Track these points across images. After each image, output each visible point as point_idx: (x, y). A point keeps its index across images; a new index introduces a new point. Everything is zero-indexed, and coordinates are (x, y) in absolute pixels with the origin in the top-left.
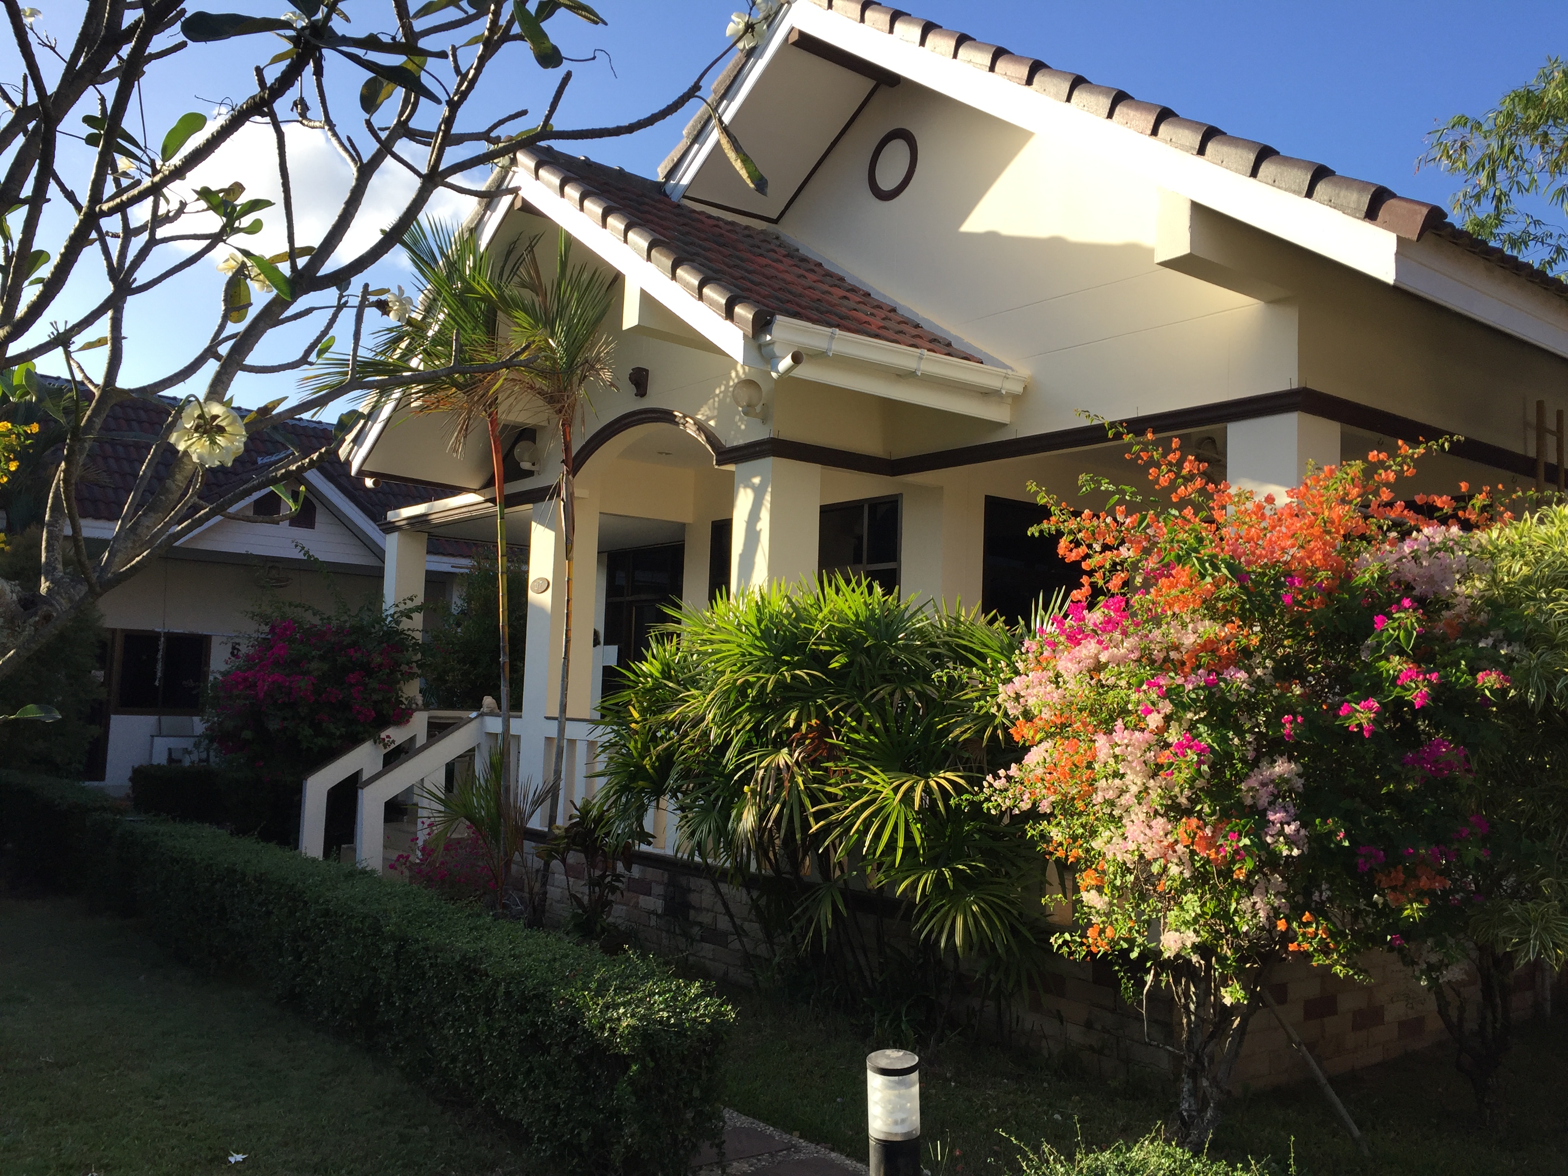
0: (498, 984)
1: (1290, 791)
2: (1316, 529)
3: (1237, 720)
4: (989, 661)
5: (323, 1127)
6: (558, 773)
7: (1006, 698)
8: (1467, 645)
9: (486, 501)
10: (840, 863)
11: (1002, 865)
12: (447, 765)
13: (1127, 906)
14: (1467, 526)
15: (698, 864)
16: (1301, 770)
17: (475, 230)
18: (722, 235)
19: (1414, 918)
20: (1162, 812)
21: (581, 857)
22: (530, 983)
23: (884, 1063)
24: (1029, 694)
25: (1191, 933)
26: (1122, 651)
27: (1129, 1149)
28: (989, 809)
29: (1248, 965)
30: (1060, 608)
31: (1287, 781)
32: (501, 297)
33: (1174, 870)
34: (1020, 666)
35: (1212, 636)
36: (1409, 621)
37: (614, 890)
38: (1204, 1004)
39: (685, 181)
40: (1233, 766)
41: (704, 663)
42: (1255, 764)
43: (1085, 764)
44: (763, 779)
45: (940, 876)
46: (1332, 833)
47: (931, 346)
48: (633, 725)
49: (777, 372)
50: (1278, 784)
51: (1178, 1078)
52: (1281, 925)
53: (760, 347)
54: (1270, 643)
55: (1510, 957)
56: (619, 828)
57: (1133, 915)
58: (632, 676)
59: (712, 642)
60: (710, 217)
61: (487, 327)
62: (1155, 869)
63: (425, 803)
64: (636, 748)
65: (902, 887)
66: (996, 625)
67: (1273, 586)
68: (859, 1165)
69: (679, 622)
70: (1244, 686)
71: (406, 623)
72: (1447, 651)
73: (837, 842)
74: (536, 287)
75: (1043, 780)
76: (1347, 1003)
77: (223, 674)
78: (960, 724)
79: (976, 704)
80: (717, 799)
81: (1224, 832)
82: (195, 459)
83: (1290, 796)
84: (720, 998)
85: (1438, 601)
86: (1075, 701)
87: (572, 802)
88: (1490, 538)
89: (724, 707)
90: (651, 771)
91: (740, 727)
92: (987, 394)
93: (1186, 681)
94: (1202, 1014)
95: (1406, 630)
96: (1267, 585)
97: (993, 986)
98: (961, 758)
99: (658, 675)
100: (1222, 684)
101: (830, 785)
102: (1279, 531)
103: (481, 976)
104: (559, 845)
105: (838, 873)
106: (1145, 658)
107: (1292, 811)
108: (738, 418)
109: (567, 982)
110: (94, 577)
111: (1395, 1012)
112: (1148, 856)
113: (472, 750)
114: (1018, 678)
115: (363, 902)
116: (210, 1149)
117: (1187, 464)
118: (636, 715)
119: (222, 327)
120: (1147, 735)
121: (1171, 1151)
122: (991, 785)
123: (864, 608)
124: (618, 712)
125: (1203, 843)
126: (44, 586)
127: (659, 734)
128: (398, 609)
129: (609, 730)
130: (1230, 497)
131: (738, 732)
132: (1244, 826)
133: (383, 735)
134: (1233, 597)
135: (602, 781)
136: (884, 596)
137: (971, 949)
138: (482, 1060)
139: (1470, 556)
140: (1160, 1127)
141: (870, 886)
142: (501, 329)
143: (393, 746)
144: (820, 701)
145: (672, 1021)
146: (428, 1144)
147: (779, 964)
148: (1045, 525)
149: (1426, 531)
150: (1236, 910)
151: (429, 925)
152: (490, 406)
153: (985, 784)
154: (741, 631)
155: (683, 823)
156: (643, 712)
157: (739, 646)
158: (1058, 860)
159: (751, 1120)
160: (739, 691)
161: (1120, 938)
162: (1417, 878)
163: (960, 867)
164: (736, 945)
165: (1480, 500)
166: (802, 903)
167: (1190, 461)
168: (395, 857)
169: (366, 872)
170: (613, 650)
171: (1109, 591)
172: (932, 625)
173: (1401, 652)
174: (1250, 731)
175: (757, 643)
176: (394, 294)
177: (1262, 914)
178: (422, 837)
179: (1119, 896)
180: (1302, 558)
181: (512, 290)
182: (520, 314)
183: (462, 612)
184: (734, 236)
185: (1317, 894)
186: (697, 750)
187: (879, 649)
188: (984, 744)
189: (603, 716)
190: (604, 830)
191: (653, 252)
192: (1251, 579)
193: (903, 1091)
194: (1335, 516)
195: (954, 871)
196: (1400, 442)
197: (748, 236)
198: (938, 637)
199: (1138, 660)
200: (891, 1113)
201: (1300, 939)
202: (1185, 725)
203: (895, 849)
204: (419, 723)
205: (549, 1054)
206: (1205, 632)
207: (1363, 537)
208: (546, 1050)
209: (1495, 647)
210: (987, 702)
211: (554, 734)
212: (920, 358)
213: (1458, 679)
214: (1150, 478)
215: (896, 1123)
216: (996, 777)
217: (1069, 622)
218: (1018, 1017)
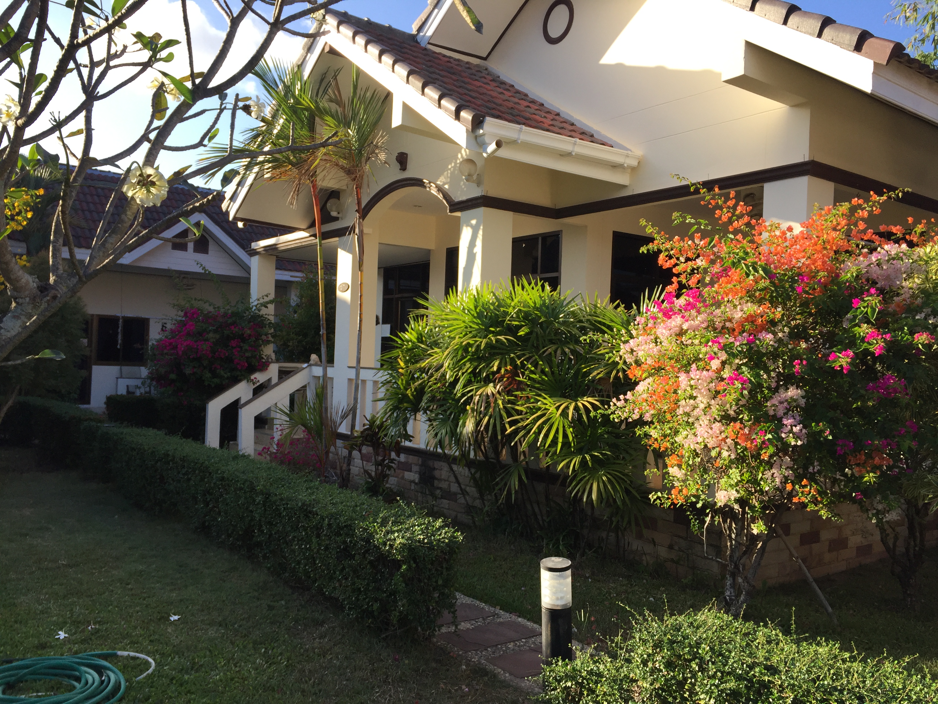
0: (324, 520)
1: (797, 407)
2: (818, 246)
3: (765, 364)
4: (615, 330)
5: (224, 601)
6: (356, 399)
7: (625, 352)
8: (909, 317)
9: (311, 236)
10: (524, 452)
11: (621, 453)
12: (290, 395)
13: (696, 476)
14: (911, 245)
15: (440, 453)
16: (804, 394)
17: (300, 66)
18: (452, 67)
19: (870, 482)
20: (718, 419)
21: (370, 449)
22: (342, 519)
23: (551, 565)
24: (639, 350)
25: (734, 492)
26: (697, 322)
27: (696, 615)
28: (614, 419)
29: (767, 512)
30: (659, 298)
31: (795, 400)
32: (317, 107)
33: (725, 454)
34: (634, 332)
35: (752, 312)
36: (874, 302)
37: (390, 468)
38: (740, 535)
39: (430, 33)
40: (762, 392)
41: (442, 333)
42: (776, 390)
43: (672, 391)
44: (478, 402)
45: (584, 460)
46: (822, 431)
47: (581, 136)
48: (400, 370)
49: (487, 153)
50: (790, 402)
51: (724, 578)
52: (789, 487)
53: (476, 138)
54: (788, 316)
55: (927, 506)
56: (392, 431)
57: (699, 481)
58: (400, 342)
59: (447, 320)
60: (444, 56)
61: (309, 127)
62: (713, 453)
63: (278, 416)
64: (402, 384)
65: (561, 465)
66: (619, 309)
67: (790, 282)
68: (535, 625)
69: (427, 308)
70: (771, 343)
71: (264, 311)
72: (896, 321)
73: (522, 439)
74: (339, 102)
75: (647, 401)
76: (826, 535)
77: (158, 341)
78: (596, 369)
79: (607, 356)
80: (450, 414)
81: (756, 431)
82: (138, 201)
83: (797, 410)
84: (453, 528)
85: (891, 291)
86: (667, 353)
87: (365, 416)
88: (926, 252)
89: (455, 359)
90: (411, 397)
91: (464, 371)
92: (615, 167)
93: (735, 340)
94: (739, 540)
95: (872, 307)
96: (787, 281)
97: (614, 523)
98: (597, 389)
99: (415, 340)
100: (757, 342)
101: (518, 405)
102: (795, 249)
103: (314, 515)
104: (357, 441)
105: (522, 457)
106: (711, 326)
107: (798, 418)
108: (462, 183)
109: (364, 519)
110: (81, 272)
111: (855, 540)
112: (709, 446)
113: (305, 387)
114: (632, 340)
115: (243, 472)
116: (158, 612)
117: (739, 208)
118: (402, 364)
119: (151, 122)
120: (710, 373)
121: (721, 616)
122: (615, 405)
123: (539, 299)
124: (391, 362)
125: (743, 437)
126: (52, 279)
127: (416, 376)
128: (259, 302)
129: (386, 373)
130: (765, 227)
131: (463, 374)
132: (769, 427)
133: (252, 377)
134: (765, 289)
135: (381, 404)
136: (551, 292)
137: (601, 502)
138: (315, 564)
139: (912, 263)
140: (714, 602)
141: (541, 466)
142: (318, 128)
143: (258, 384)
144: (512, 355)
145: (426, 541)
146: (284, 611)
147: (487, 511)
148: (650, 246)
149: (886, 247)
150: (762, 478)
151: (283, 486)
152: (312, 176)
153: (611, 404)
154: (464, 313)
155: (431, 428)
156: (406, 362)
157: (464, 322)
158: (654, 450)
159: (472, 599)
160: (464, 350)
161: (691, 495)
162: (873, 458)
163: (596, 454)
164: (462, 501)
165: (919, 228)
166: (501, 474)
167: (741, 206)
168: (261, 449)
169: (245, 456)
170: (388, 327)
171: (689, 286)
172: (580, 309)
173: (868, 322)
174: (774, 370)
175: (474, 320)
176: (254, 101)
177: (777, 480)
178: (277, 436)
179: (691, 471)
180: (809, 264)
181: (324, 104)
182: (328, 118)
183: (297, 305)
184: (460, 68)
185: (811, 468)
186: (439, 385)
187: (549, 323)
188: (611, 381)
189: (382, 365)
190: (384, 433)
191: (410, 78)
192: (777, 277)
193: (562, 581)
194: (830, 238)
195: (592, 456)
196: (872, 193)
197: (469, 68)
198: (584, 317)
199: (707, 328)
200: (555, 593)
201: (800, 495)
202: (734, 367)
203: (557, 444)
204: (273, 370)
205: (354, 560)
206: (748, 310)
207: (847, 252)
208: (353, 557)
209: (926, 318)
210: (614, 354)
211: (353, 377)
212: (575, 144)
213: (903, 338)
214: (716, 216)
215: (557, 599)
216: (619, 400)
217: (665, 305)
218: (629, 543)
